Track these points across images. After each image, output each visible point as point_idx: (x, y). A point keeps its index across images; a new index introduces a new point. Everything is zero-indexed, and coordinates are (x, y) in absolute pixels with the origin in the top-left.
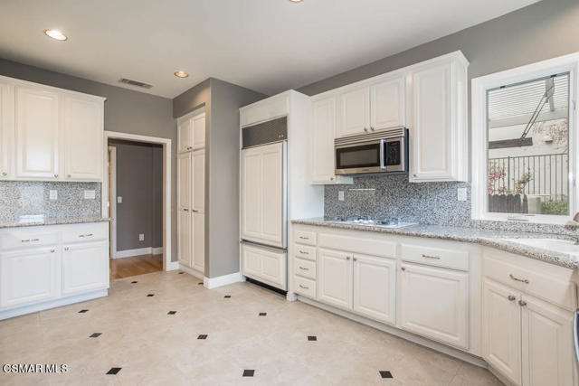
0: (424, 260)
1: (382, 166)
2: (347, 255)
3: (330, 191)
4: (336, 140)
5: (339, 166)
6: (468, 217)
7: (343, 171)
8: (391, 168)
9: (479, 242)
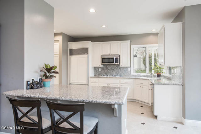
0: (125, 83)
1: (114, 63)
2: (107, 84)
3: (96, 69)
4: (102, 56)
5: (102, 62)
6: (130, 74)
7: (104, 64)
8: (116, 64)
9: (135, 78)
